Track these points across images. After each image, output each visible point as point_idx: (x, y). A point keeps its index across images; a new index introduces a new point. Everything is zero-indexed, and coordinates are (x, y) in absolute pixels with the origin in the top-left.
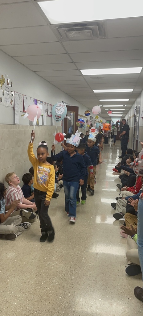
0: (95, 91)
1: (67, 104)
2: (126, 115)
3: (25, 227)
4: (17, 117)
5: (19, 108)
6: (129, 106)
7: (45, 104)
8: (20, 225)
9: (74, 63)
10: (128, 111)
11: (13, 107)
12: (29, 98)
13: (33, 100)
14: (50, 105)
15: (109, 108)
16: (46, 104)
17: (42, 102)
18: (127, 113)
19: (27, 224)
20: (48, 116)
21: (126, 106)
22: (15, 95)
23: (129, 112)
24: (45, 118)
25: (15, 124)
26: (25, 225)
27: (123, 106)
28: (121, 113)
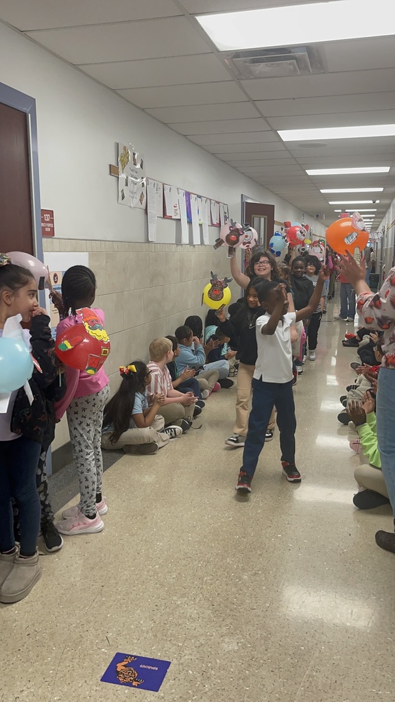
0: (310, 172)
1: (252, 199)
2: (381, 222)
3: (171, 434)
4: (152, 229)
5: (155, 210)
6: (386, 202)
7: (206, 201)
8: (163, 432)
9: (265, 118)
10: (384, 213)
11: (144, 208)
12: (174, 190)
13: (182, 192)
14: (216, 202)
15: (343, 207)
16: (208, 201)
17: (200, 197)
18: (382, 218)
19: (174, 429)
20: (213, 225)
21: (378, 202)
22: (147, 184)
23: (387, 215)
24: (206, 229)
25: (148, 241)
26: (172, 431)
27: (371, 202)
28: (370, 218)
